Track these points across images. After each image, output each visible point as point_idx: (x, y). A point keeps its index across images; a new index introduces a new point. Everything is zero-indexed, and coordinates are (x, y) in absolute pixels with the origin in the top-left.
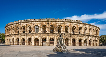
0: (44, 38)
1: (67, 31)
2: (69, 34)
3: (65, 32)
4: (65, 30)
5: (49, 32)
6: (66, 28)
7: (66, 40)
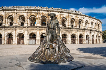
0: (33, 33)
1: (64, 25)
2: (67, 28)
3: (62, 25)
4: (61, 23)
5: (40, 25)
6: (63, 20)
7: (63, 35)
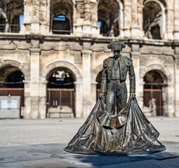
0: (9, 66)
1: (153, 28)
2: (166, 45)
3: (145, 30)
4: (141, 21)
5: (45, 31)
6: (151, 8)
7: (150, 77)
